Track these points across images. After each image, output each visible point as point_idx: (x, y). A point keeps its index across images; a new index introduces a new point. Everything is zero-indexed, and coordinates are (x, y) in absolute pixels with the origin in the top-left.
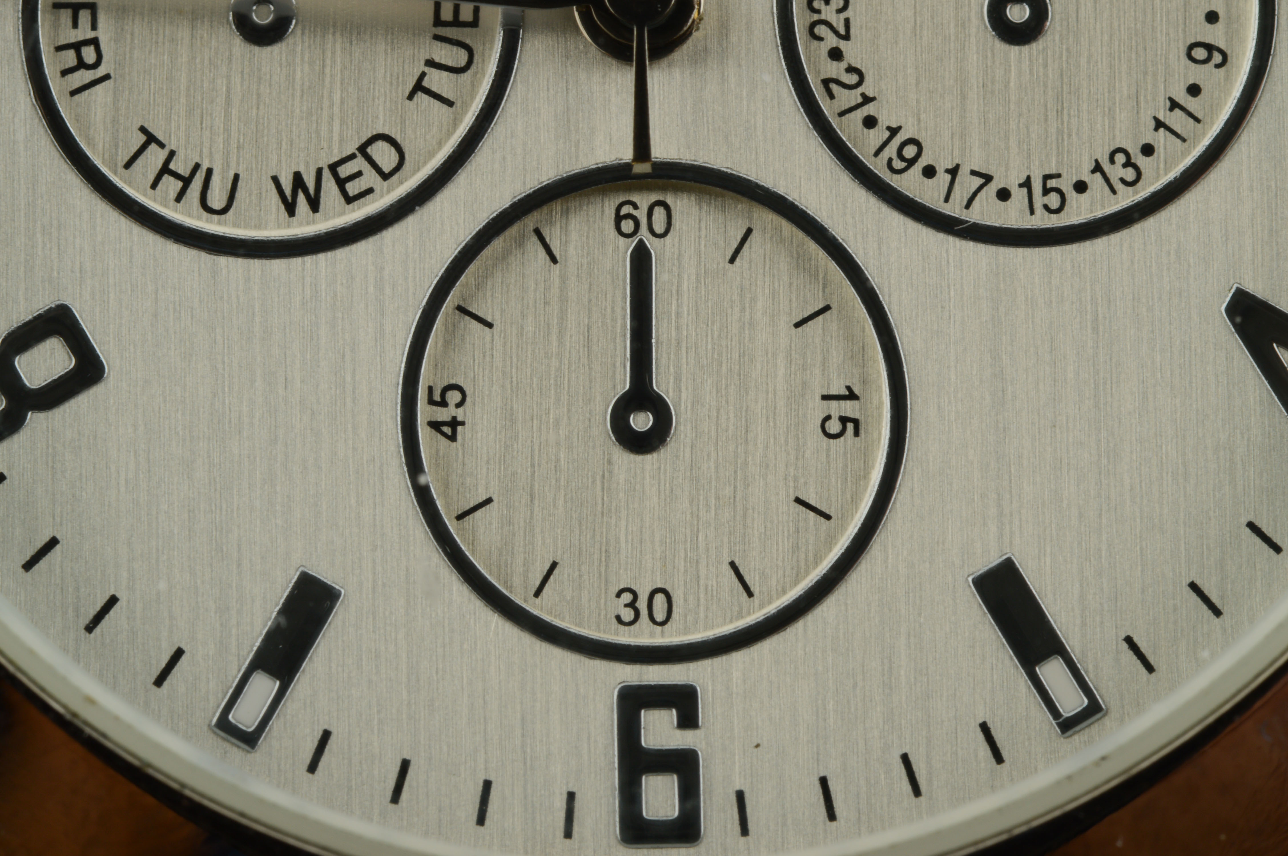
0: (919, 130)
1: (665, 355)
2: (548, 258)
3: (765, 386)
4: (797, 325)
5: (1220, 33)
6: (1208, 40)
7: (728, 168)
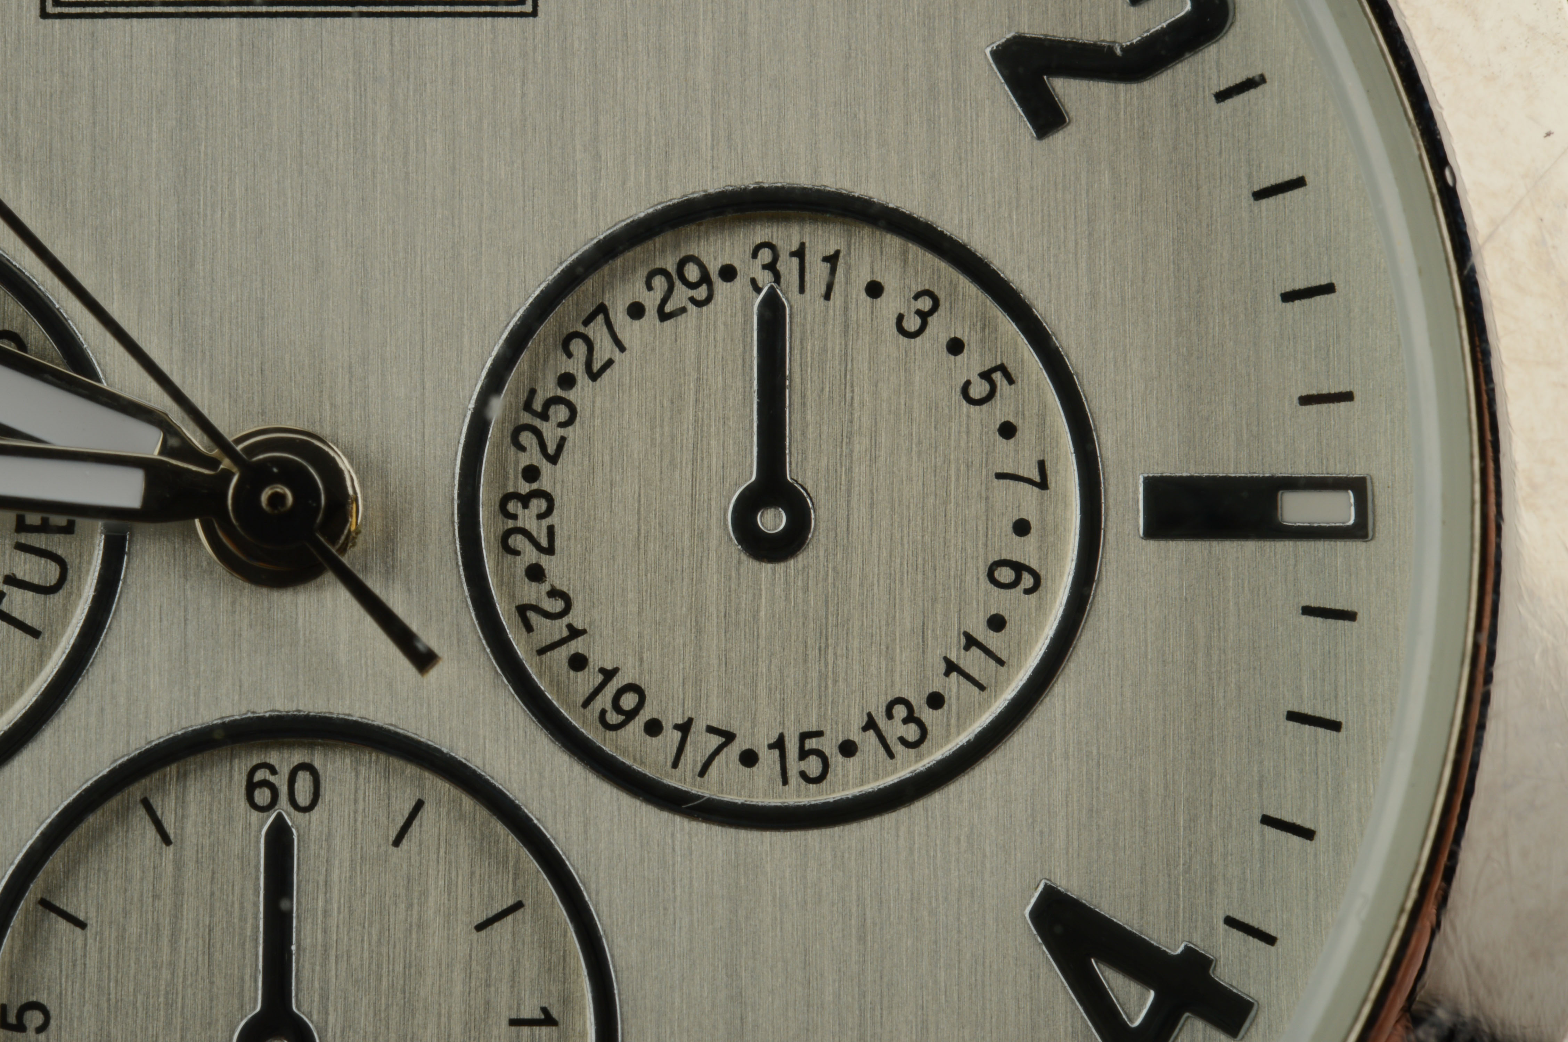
0: (641, 673)
1: (307, 965)
2: (158, 837)
3: (436, 1006)
4: (480, 927)
5: (1031, 548)
6: (1016, 557)
7: (391, 725)
